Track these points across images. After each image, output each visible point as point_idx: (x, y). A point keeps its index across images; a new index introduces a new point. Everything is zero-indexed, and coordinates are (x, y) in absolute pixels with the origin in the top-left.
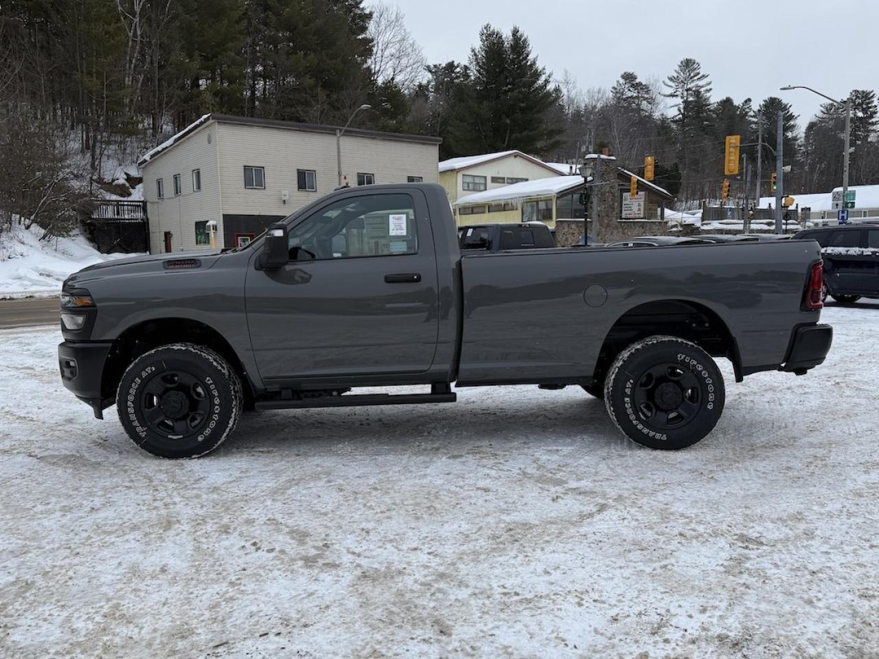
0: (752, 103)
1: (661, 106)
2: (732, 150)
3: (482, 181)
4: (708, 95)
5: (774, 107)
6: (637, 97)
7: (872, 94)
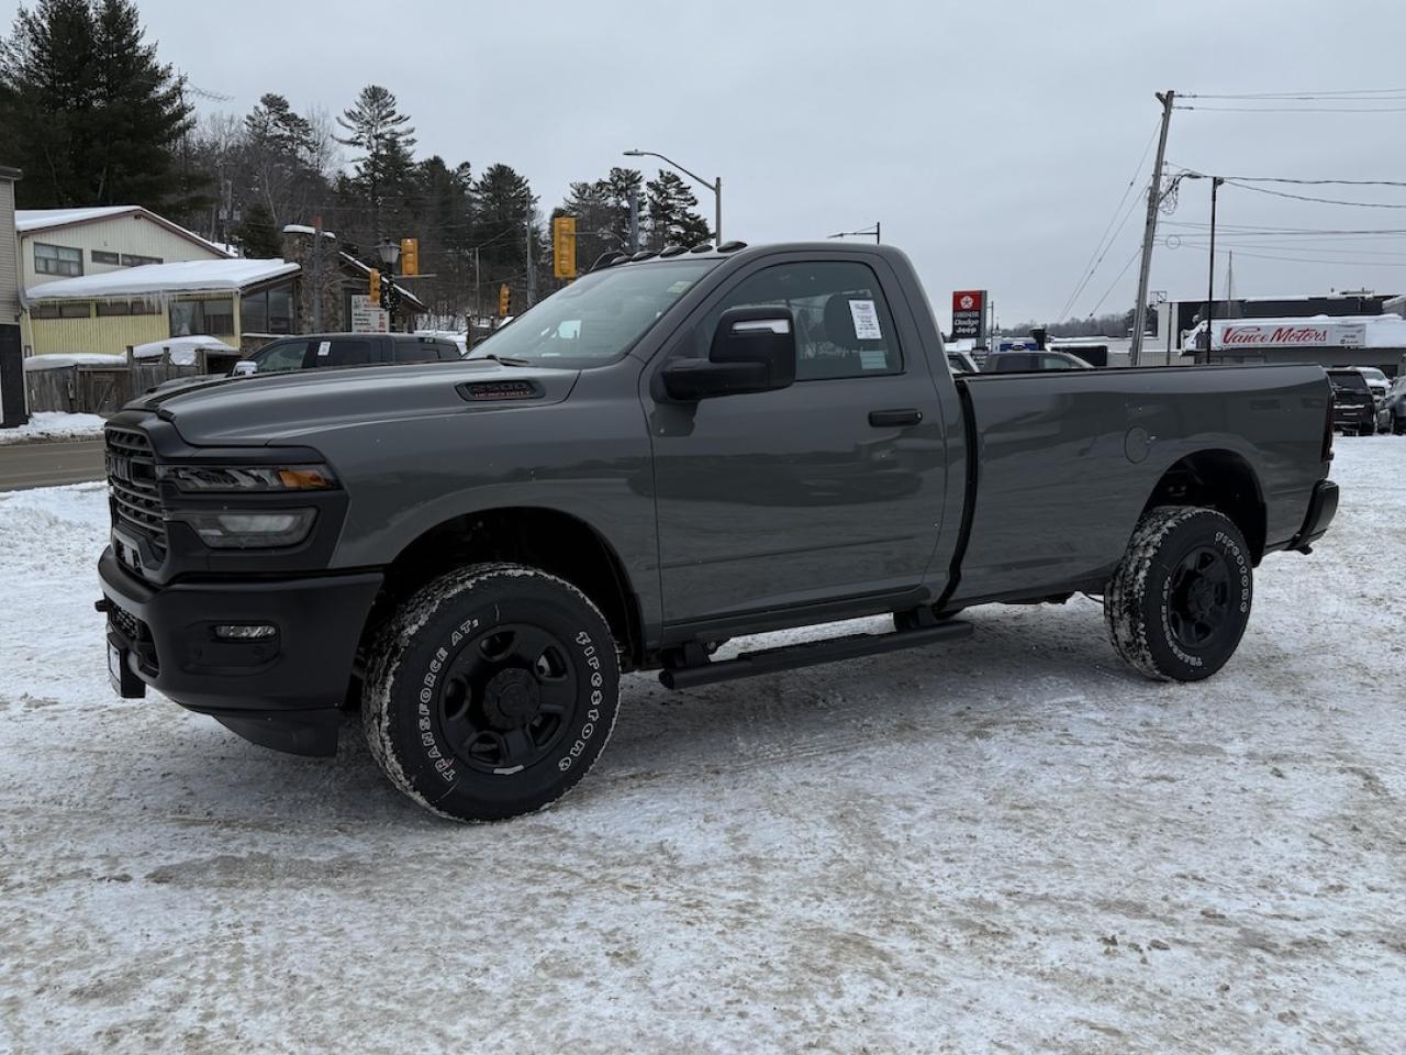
0: (471, 170)
1: (335, 158)
2: (564, 239)
3: (74, 257)
4: (409, 149)
5: (502, 178)
6: (290, 139)
7: (638, 176)
